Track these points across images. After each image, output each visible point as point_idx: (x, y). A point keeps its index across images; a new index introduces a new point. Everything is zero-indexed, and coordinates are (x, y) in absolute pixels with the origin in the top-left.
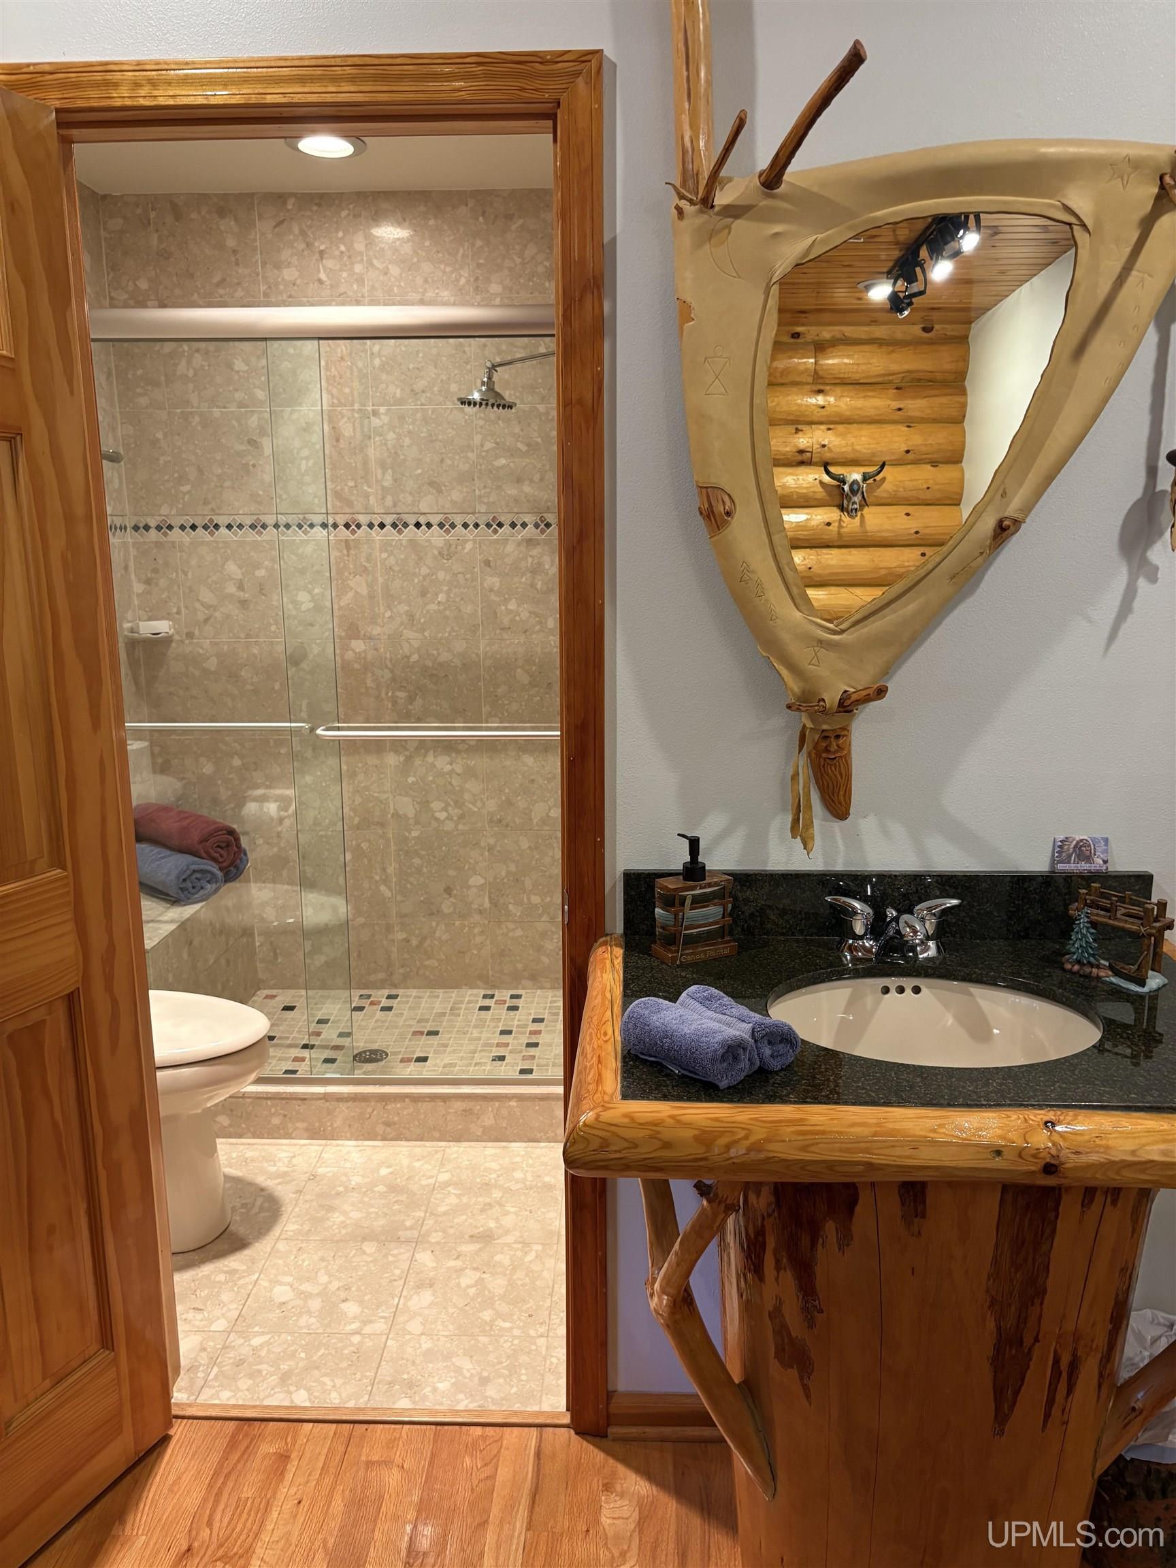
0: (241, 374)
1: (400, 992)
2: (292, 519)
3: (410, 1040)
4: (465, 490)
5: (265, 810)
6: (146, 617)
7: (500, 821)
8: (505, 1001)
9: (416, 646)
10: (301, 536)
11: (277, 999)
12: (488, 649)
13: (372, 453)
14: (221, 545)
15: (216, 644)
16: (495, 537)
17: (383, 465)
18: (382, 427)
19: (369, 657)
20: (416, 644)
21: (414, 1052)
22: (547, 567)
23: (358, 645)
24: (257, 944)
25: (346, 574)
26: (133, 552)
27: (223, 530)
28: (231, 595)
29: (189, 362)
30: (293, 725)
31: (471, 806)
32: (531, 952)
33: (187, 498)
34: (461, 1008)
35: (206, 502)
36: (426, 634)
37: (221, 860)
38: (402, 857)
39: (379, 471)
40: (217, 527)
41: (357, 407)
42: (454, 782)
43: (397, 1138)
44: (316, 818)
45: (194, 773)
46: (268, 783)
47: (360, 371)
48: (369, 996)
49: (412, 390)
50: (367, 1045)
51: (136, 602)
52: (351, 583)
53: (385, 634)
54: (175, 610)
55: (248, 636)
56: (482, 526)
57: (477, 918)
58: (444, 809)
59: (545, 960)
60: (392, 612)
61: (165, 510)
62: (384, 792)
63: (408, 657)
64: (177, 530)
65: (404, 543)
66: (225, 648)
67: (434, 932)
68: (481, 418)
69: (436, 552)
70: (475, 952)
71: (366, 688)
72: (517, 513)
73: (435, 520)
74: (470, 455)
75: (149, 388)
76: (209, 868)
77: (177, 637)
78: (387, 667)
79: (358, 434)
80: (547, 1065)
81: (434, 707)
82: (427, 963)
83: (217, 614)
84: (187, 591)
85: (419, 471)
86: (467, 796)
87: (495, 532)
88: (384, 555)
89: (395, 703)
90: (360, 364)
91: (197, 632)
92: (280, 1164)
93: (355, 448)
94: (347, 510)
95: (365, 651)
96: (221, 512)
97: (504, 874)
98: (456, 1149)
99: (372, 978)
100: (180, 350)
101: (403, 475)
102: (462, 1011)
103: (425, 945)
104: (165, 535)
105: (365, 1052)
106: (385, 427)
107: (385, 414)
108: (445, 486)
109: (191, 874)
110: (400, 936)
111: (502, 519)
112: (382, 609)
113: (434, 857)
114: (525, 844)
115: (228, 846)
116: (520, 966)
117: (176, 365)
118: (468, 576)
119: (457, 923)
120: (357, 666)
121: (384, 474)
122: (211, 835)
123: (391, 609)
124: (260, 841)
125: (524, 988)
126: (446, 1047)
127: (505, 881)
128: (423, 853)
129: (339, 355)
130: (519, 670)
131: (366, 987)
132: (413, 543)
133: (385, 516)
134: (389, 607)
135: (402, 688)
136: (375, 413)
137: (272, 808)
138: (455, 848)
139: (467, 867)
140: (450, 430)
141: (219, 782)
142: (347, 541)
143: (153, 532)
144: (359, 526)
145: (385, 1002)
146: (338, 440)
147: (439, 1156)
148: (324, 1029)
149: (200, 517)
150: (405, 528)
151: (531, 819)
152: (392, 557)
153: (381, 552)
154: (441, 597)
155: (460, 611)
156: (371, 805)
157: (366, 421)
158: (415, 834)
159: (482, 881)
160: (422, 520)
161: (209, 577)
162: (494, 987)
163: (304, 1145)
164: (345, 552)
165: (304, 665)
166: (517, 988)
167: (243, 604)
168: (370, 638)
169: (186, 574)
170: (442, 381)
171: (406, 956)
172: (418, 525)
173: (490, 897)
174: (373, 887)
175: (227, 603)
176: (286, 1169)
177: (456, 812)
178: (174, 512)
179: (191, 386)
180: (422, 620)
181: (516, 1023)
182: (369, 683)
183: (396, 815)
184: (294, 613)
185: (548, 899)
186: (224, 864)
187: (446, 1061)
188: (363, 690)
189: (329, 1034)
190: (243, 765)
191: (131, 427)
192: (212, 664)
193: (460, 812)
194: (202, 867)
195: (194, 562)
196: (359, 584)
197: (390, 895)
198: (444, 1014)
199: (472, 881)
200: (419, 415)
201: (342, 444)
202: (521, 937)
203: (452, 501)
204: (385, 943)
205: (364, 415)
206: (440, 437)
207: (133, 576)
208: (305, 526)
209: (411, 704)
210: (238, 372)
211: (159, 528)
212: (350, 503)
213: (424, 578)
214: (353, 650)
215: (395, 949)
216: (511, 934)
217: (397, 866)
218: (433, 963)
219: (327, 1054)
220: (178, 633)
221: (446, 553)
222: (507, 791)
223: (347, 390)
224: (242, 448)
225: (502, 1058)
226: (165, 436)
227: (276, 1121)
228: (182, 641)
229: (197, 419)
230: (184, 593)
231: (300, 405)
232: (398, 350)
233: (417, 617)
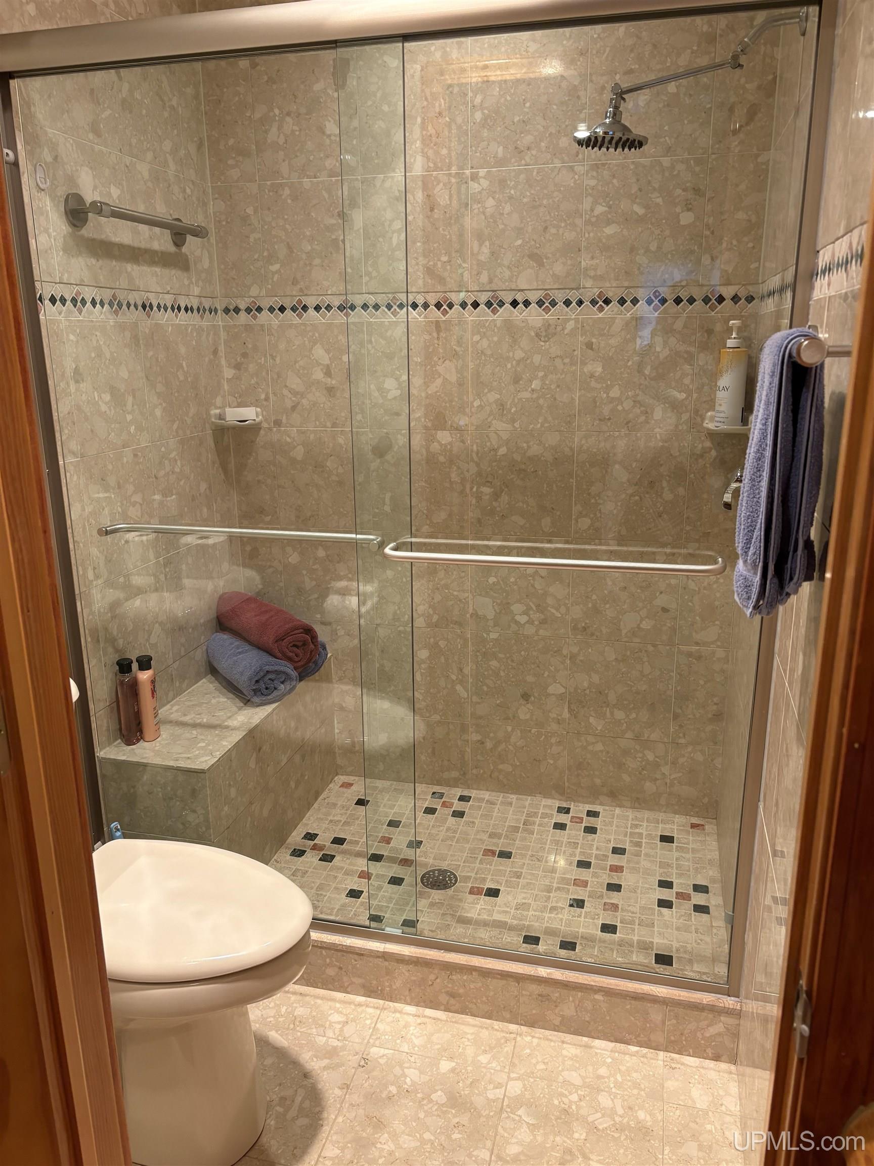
0: (333, 138)
1: (473, 793)
2: (381, 299)
3: (481, 862)
4: (569, 262)
5: (347, 602)
6: (235, 404)
7: (585, 629)
8: (582, 819)
9: (505, 438)
10: (389, 317)
11: (353, 788)
12: (583, 442)
13: (469, 223)
14: (308, 328)
15: (303, 433)
16: (600, 315)
17: (480, 237)
18: (480, 192)
19: (455, 450)
20: (505, 436)
21: (484, 880)
22: (658, 349)
23: (444, 437)
24: (337, 731)
25: (435, 359)
26: (223, 335)
27: (311, 311)
28: (318, 382)
29: (280, 128)
30: (359, 536)
31: (553, 611)
32: (611, 768)
33: (276, 277)
34: (534, 823)
35: (295, 282)
36: (517, 425)
37: (296, 659)
38: (480, 658)
39: (476, 245)
40: (305, 308)
41: (454, 170)
42: (537, 586)
43: (463, 1011)
44: (395, 613)
45: (280, 562)
46: (350, 576)
47: (459, 127)
48: (441, 795)
49: (516, 148)
50: (437, 863)
51: (226, 387)
52: (440, 369)
53: (472, 424)
54: (263, 396)
55: (334, 425)
56: (587, 303)
57: (554, 726)
58: (525, 613)
59: (625, 777)
60: (481, 400)
61: (254, 291)
62: (463, 591)
63: (495, 450)
64: (265, 312)
65: (498, 324)
66: (312, 436)
67: (510, 737)
68: (593, 177)
69: (533, 334)
70: (552, 762)
71: (451, 483)
72: (627, 288)
73: (533, 297)
74: (578, 221)
75: (240, 158)
76: (282, 669)
77: (265, 425)
78: (472, 460)
79: (455, 202)
80: (632, 922)
81: (521, 504)
82: (501, 767)
83: (304, 401)
84: (275, 377)
85: (519, 242)
86: (550, 601)
87: (601, 309)
88: (477, 338)
89: (479, 498)
90: (459, 120)
91: (284, 421)
92: (330, 1033)
93: (451, 218)
94: (439, 288)
95: (450, 443)
96: (309, 293)
97: (586, 684)
98: (528, 1039)
99: (446, 775)
100: (271, 114)
101: (501, 247)
102: (536, 827)
103: (499, 749)
104: (255, 317)
105: (433, 871)
106: (484, 193)
107: (484, 178)
108: (547, 258)
109: (265, 676)
110: (475, 737)
111: (610, 295)
112: (471, 398)
113: (513, 661)
114: (611, 655)
115: (304, 645)
116: (598, 781)
117: (266, 132)
118: (567, 360)
119: (533, 731)
120: (442, 459)
121: (481, 245)
122: (287, 634)
123: (480, 398)
124: (341, 632)
125: (601, 804)
126: (519, 877)
127: (587, 692)
128: (500, 655)
129: (437, 110)
130: (617, 466)
131: (439, 783)
132: (508, 325)
133: (479, 294)
134: (479, 395)
135: (488, 483)
136: (474, 177)
137: (353, 601)
138: (535, 654)
139: (546, 674)
140: (556, 194)
141: (304, 572)
142: (437, 322)
143: (243, 314)
144: (451, 306)
145: (457, 806)
146: (432, 210)
147: (508, 1048)
148: (395, 833)
149: (289, 299)
150: (501, 306)
151: (619, 630)
152: (485, 340)
153: (473, 335)
154: (536, 384)
155: (555, 399)
156: (451, 603)
157: (463, 187)
158: (493, 636)
159: (563, 690)
160: (520, 298)
161: (296, 362)
162: (569, 799)
163: (360, 1005)
164: (435, 335)
165: (388, 457)
166: (593, 803)
167: (330, 391)
168: (457, 429)
169: (273, 358)
170: (551, 134)
171: (479, 757)
172: (514, 304)
173: (569, 707)
174: (449, 686)
175: (314, 389)
176: (336, 1043)
177: (536, 616)
178: (263, 293)
179: (281, 153)
180: (513, 410)
181: (594, 852)
182: (454, 477)
183: (475, 615)
184: (381, 401)
185: (634, 715)
186: (300, 664)
187: (520, 900)
188: (447, 485)
189: (400, 840)
190: (328, 556)
191: (222, 203)
192: (299, 453)
193: (542, 617)
194: (276, 668)
195: (282, 346)
196: (448, 370)
197: (466, 696)
198: (516, 829)
199: (551, 690)
200: (522, 176)
201: (437, 214)
202: (601, 751)
203: (554, 275)
204: (459, 743)
205: (462, 180)
206: (545, 202)
207: (223, 362)
208: (395, 307)
209: (496, 500)
210: (329, 136)
211: (249, 310)
212: (441, 280)
213: (519, 362)
214: (439, 442)
215: (469, 750)
216: (590, 748)
217: (474, 667)
218: (507, 767)
219: (396, 870)
220: (266, 420)
221: (544, 334)
222: (594, 597)
223: (444, 152)
224: (333, 221)
225: (580, 904)
226: (255, 211)
227: (331, 972)
228: (270, 429)
229: (287, 191)
230: (272, 379)
231: (394, 171)
232: (502, 100)
233: (508, 407)
